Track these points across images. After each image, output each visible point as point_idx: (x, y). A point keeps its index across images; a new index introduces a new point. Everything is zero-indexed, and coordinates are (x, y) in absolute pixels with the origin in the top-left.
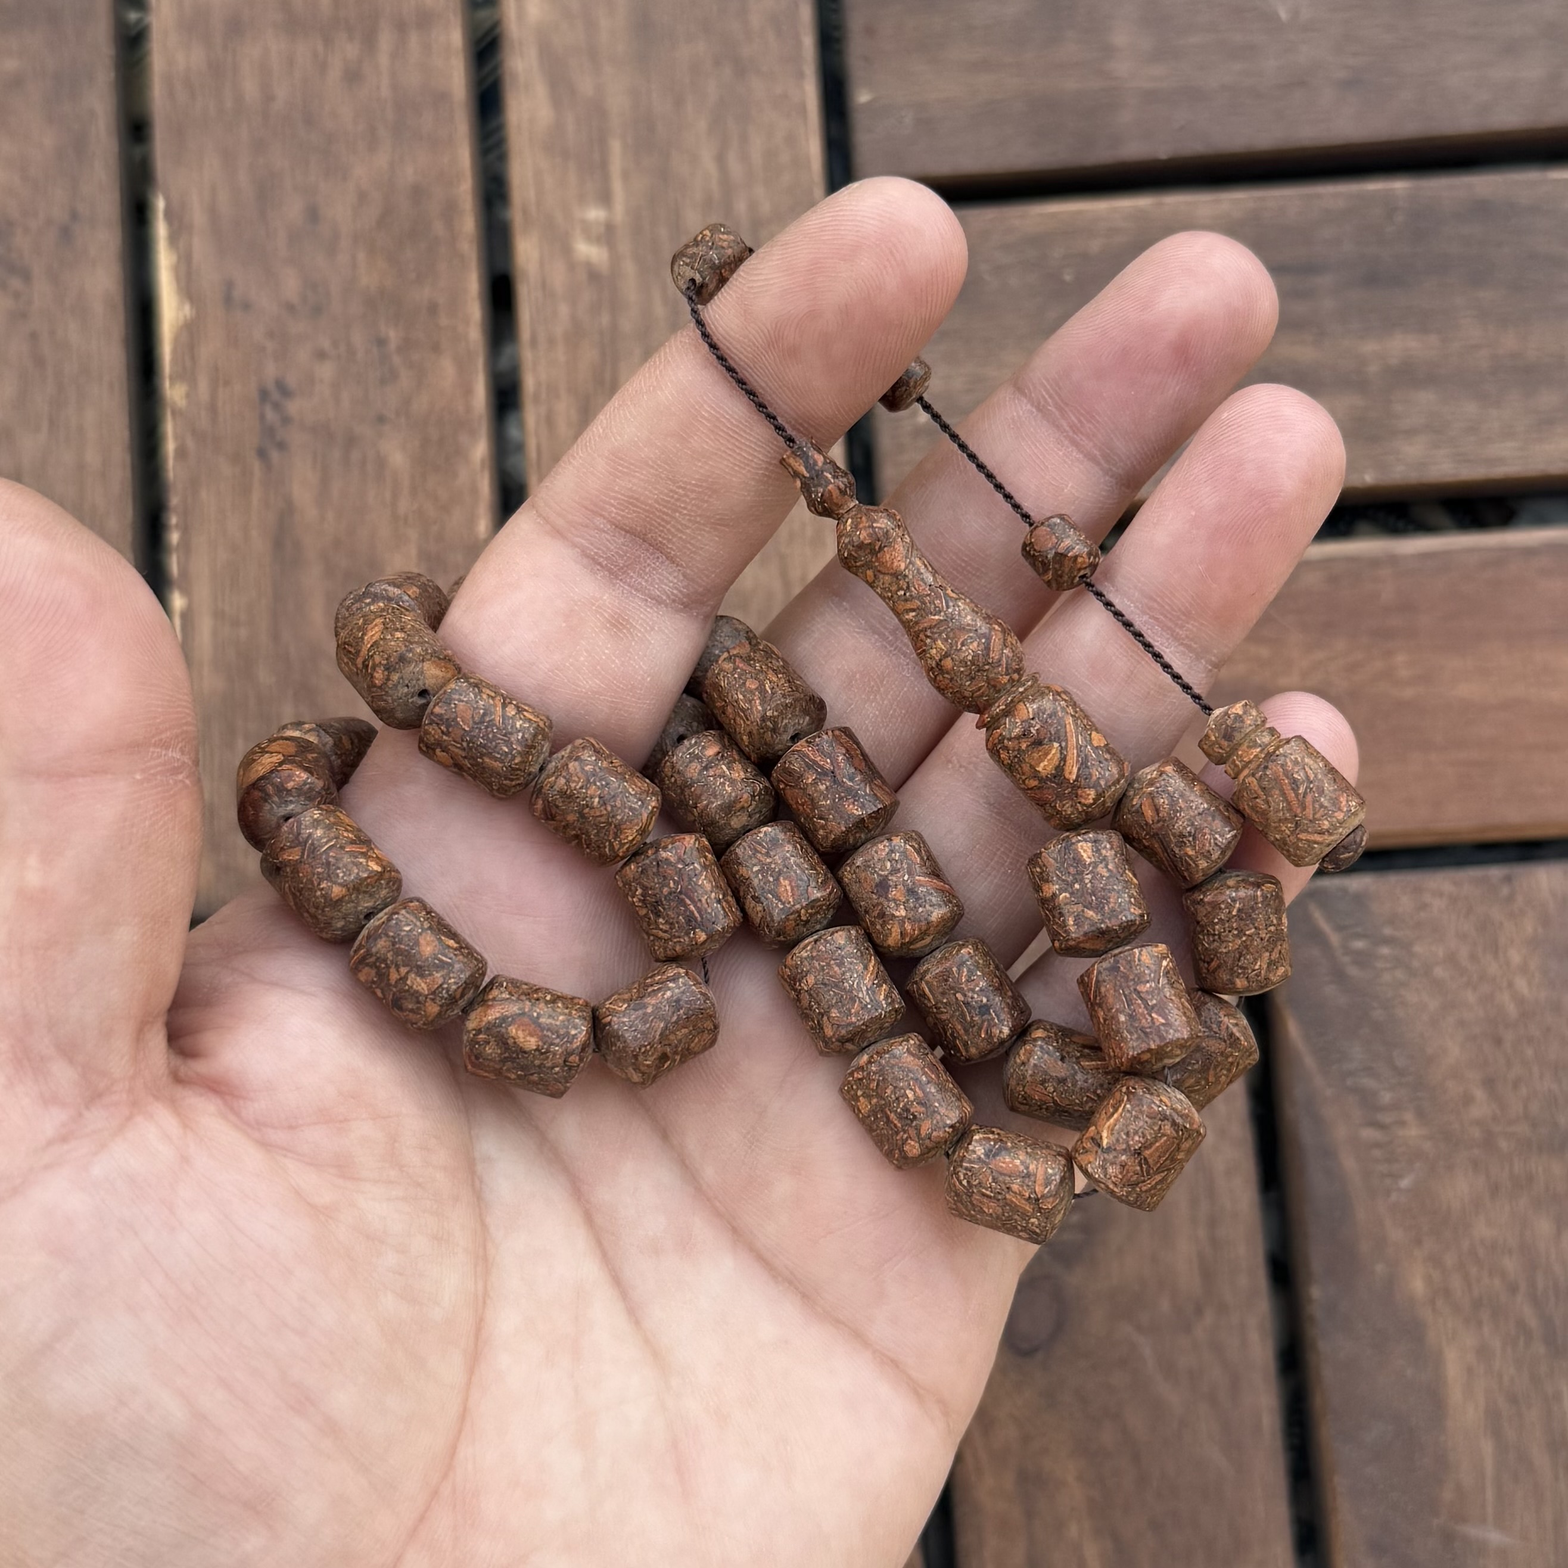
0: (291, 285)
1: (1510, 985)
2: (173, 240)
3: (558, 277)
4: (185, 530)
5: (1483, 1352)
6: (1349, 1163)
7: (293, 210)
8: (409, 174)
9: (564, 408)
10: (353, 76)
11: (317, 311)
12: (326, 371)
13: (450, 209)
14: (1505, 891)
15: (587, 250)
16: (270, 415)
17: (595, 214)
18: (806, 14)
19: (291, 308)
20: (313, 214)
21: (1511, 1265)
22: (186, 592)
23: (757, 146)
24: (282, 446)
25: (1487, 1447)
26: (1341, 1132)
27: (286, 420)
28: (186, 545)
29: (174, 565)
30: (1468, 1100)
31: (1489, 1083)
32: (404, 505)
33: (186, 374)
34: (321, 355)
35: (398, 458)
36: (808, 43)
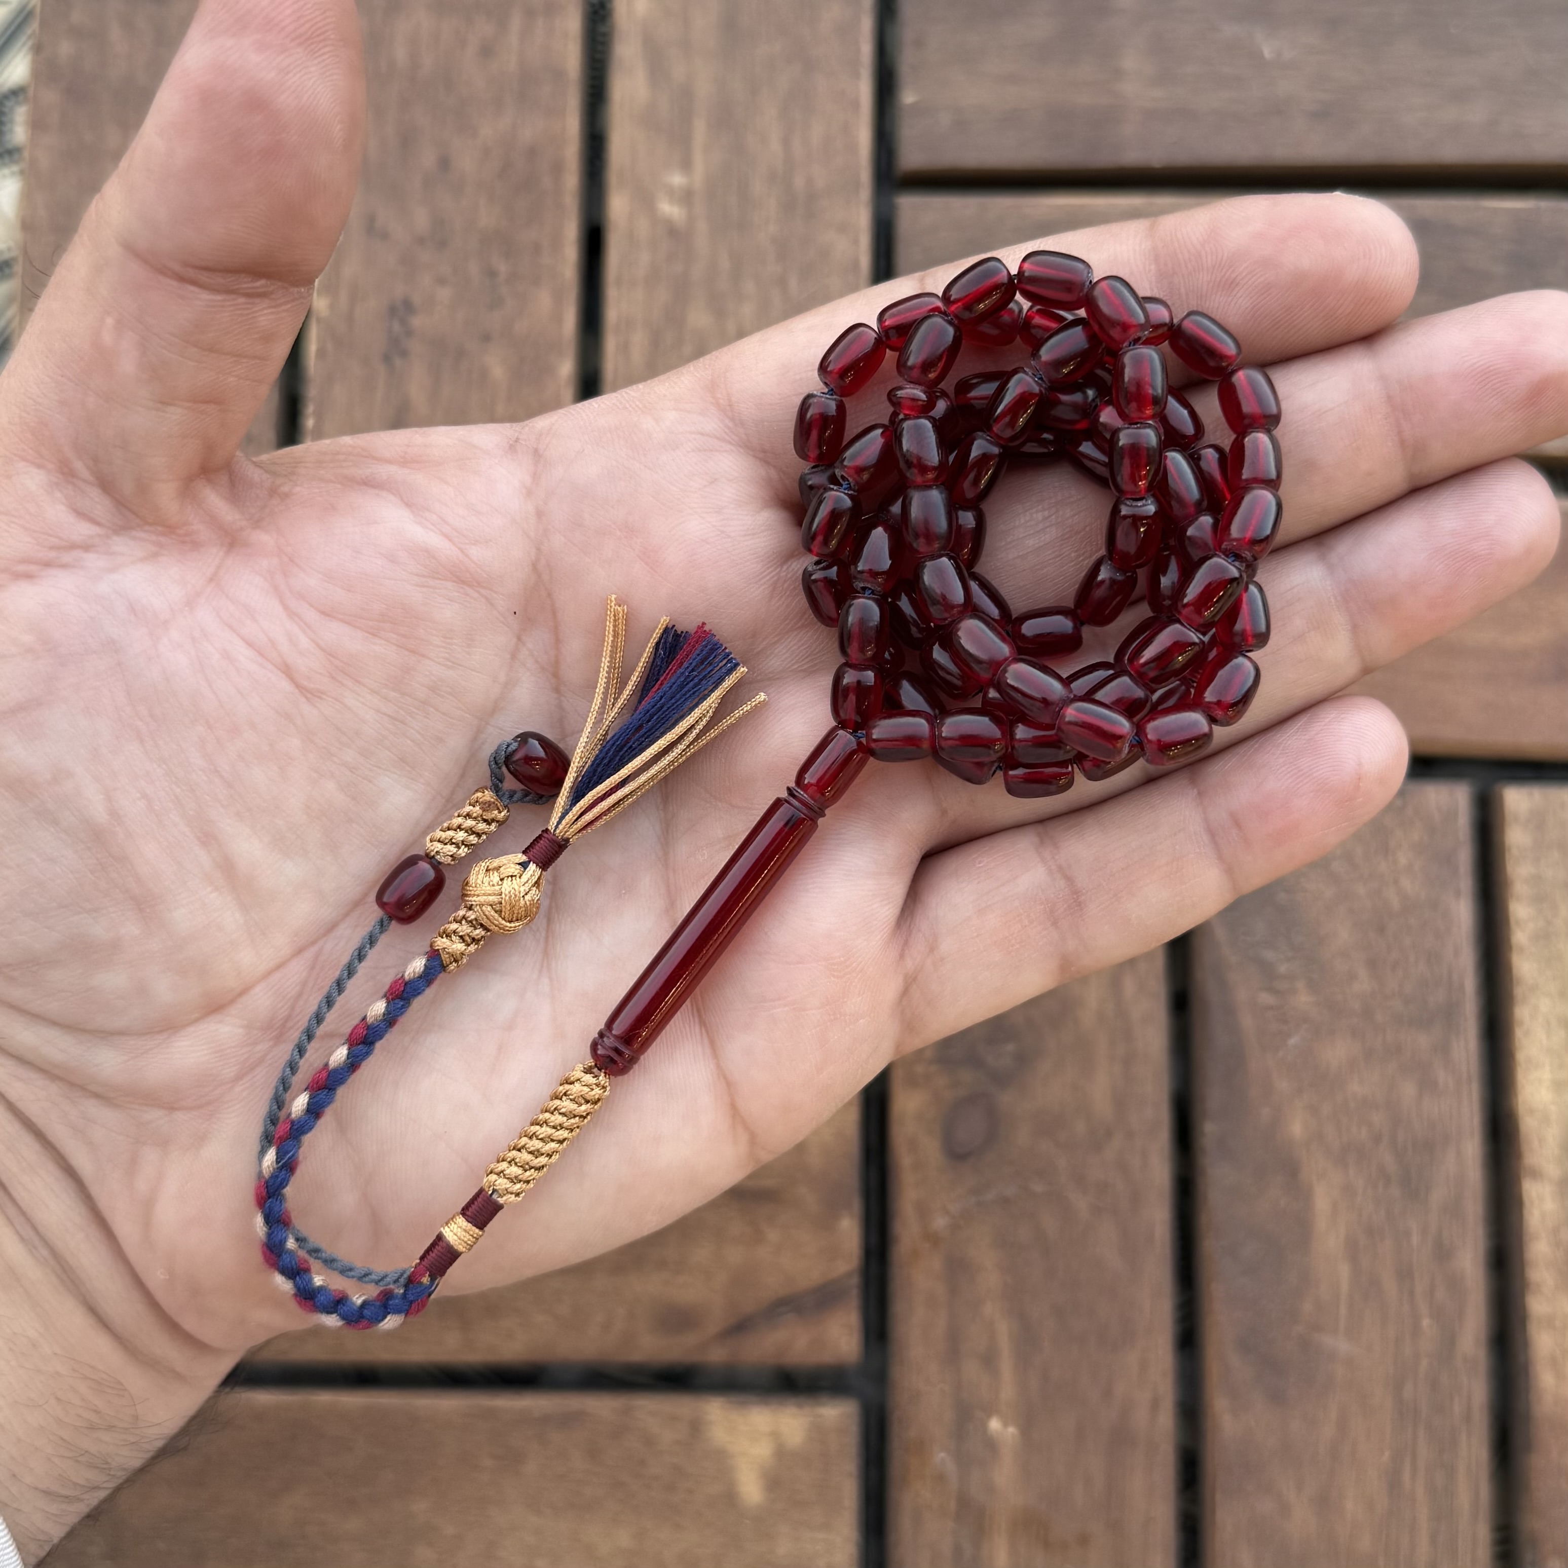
0: (421, 219)
1: (1396, 882)
3: (643, 227)
4: (319, 416)
5: (1348, 1190)
6: (1247, 1022)
7: (428, 158)
8: (528, 134)
10: (487, 51)
11: (442, 245)
12: (444, 294)
13: (557, 168)
15: (669, 209)
16: (397, 327)
17: (677, 179)
18: (867, 25)
19: (421, 241)
20: (444, 163)
21: (1378, 1118)
23: (817, 133)
24: (404, 354)
25: (1344, 1271)
26: (1241, 996)
27: (409, 333)
28: (318, 430)
30: (1351, 977)
31: (1372, 964)
33: (329, 287)
34: (441, 281)
35: (498, 371)
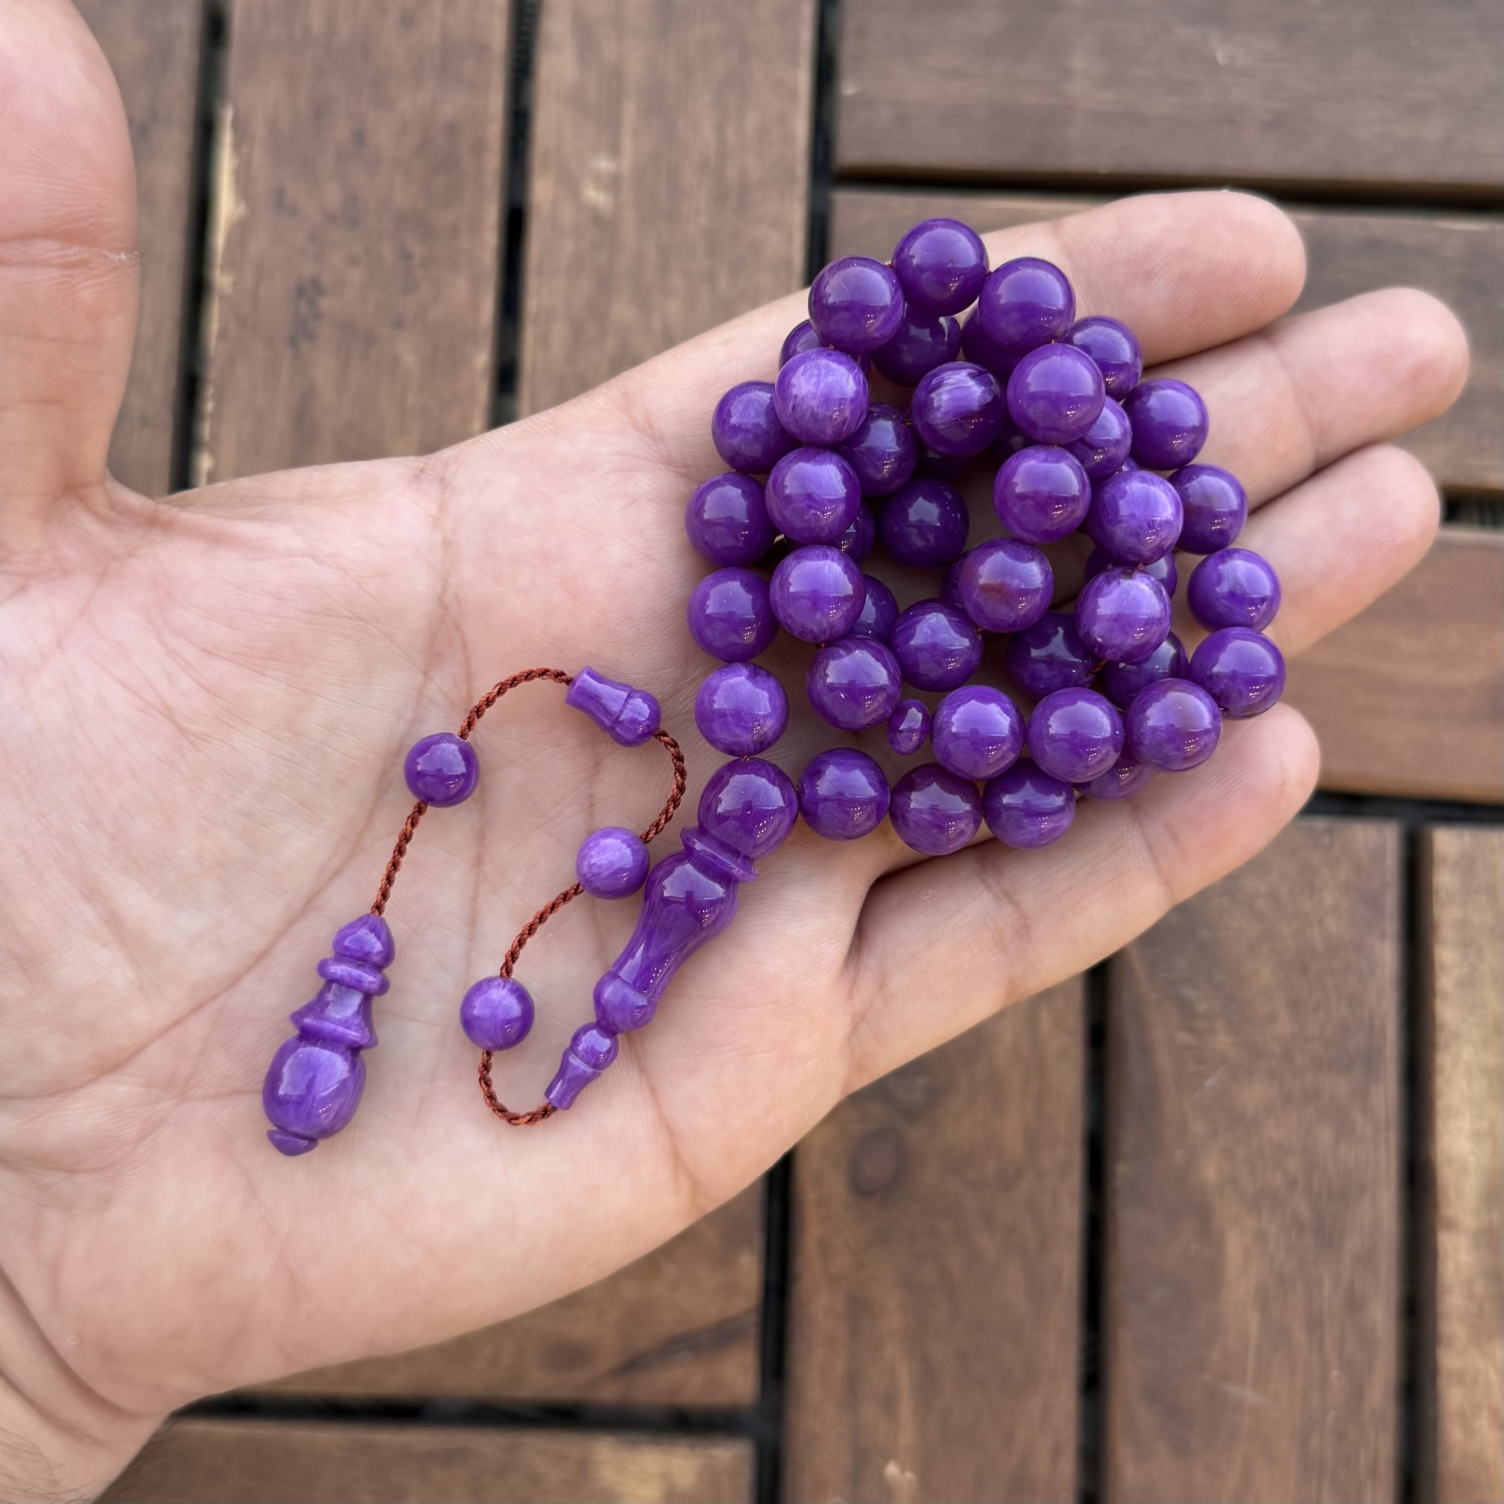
0: (333, 195)
1: (1321, 922)
2: (237, 146)
3: (567, 214)
4: (219, 401)
5: (1261, 1237)
6: (1164, 1061)
7: (342, 132)
8: (448, 110)
9: (559, 333)
10: (408, 21)
11: (354, 222)
12: (356, 275)
13: (479, 147)
14: (1326, 840)
15: (595, 196)
16: (304, 309)
17: (604, 165)
18: (807, 11)
19: (331, 218)
20: (359, 137)
21: (1294, 1164)
22: (215, 455)
23: (752, 120)
24: (311, 337)
25: (1253, 1321)
26: (1159, 1034)
27: (318, 315)
28: (218, 414)
29: (206, 430)
30: (1272, 1018)
31: (1294, 1005)
32: (411, 399)
33: (233, 263)
34: (353, 261)
35: (410, 359)
36: (806, 36)
